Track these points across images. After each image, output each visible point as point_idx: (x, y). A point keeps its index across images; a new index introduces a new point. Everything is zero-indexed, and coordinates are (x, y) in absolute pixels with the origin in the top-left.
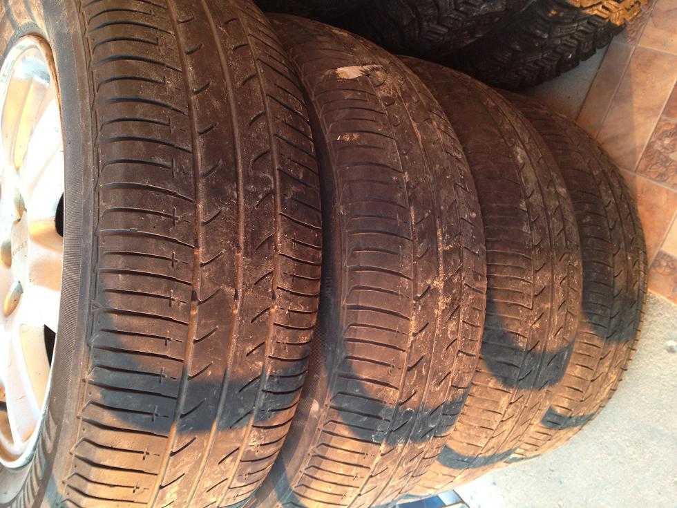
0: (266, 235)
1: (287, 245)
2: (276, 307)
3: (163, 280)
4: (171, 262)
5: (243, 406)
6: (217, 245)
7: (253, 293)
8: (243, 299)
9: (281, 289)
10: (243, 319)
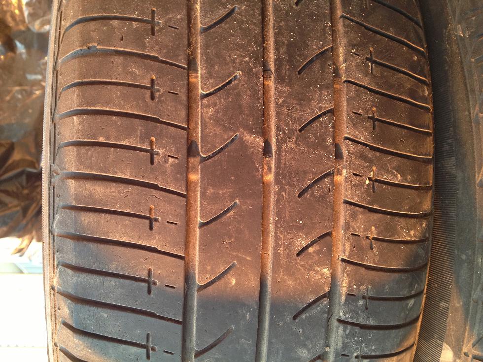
0: (315, 47)
1: (357, 66)
2: (344, 172)
3: (137, 121)
4: (148, 93)
5: (305, 346)
6: (227, 64)
7: (297, 144)
8: (279, 155)
9: (350, 140)
10: (282, 189)
